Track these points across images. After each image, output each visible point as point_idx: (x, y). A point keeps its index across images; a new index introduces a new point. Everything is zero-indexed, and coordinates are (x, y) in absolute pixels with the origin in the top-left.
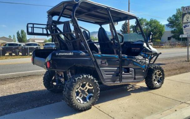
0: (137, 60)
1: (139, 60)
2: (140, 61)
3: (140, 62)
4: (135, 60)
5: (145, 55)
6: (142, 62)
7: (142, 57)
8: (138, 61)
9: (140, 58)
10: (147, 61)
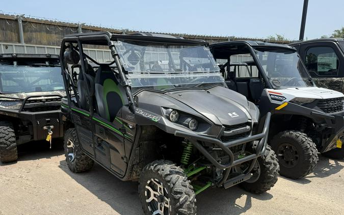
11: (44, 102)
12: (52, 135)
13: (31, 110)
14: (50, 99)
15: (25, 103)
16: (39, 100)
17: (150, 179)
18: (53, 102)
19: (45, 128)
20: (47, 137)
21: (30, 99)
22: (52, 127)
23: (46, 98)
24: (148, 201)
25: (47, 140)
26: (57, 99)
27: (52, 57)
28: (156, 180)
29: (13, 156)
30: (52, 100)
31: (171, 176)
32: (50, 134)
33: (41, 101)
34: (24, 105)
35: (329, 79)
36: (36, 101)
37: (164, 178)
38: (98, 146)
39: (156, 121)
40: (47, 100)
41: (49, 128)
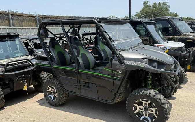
11: (17, 65)
12: (27, 86)
13: (10, 71)
14: (20, 62)
15: (7, 67)
16: (14, 64)
17: (138, 100)
18: (23, 64)
19: (21, 81)
20: (24, 87)
21: (9, 64)
22: (26, 80)
23: (18, 62)
24: (135, 112)
25: (24, 89)
26: (25, 62)
27: (11, 34)
28: (144, 99)
29: (2, 104)
30: (22, 63)
31: (157, 96)
32: (26, 85)
33: (15, 64)
34: (6, 68)
35: (168, 37)
36: (12, 65)
37: (153, 97)
38: (84, 87)
39: (143, 66)
40: (19, 63)
41: (24, 81)
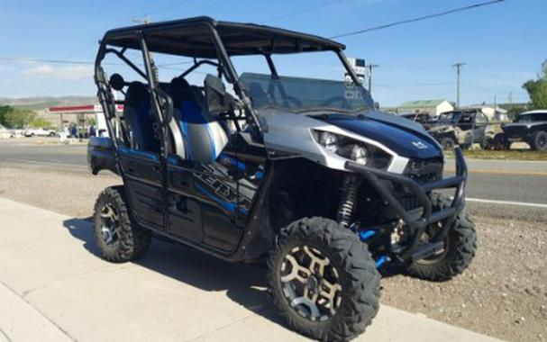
0: (205, 177)
1: (214, 177)
2: (214, 181)
3: (217, 185)
4: (199, 177)
5: (235, 163)
6: (224, 188)
7: (225, 171)
8: (210, 181)
9: (216, 173)
10: (242, 189)
